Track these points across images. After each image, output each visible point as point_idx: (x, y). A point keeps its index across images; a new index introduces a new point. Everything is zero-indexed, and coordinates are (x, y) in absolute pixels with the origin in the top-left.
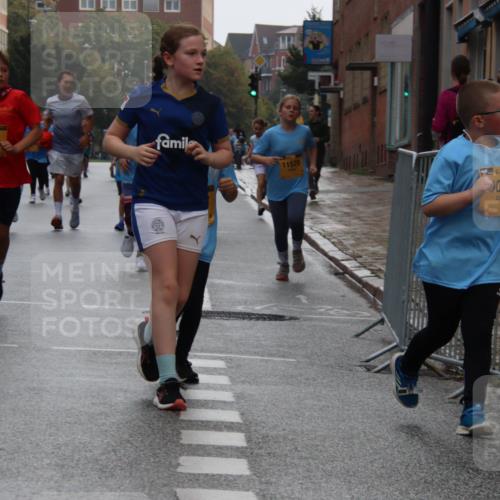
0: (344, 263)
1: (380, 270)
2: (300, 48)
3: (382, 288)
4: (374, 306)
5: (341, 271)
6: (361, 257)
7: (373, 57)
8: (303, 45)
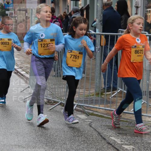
0: (18, 70)
1: (28, 72)
2: (3, 4)
3: (29, 77)
4: (26, 82)
5: (17, 72)
6: (23, 68)
7: (26, 7)
8: (4, 3)
